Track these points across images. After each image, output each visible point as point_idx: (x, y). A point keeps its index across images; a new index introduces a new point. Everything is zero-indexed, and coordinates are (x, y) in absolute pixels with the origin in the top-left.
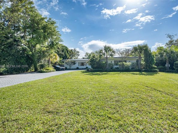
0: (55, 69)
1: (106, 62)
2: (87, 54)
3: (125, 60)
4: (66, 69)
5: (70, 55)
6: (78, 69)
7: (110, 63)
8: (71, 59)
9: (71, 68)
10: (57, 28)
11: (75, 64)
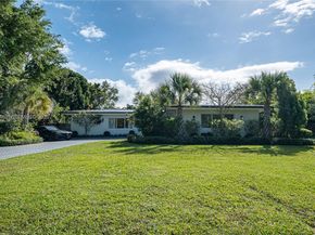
0: (41, 135)
1: (179, 119)
2: (139, 95)
3: (229, 113)
4: (75, 136)
5: (92, 99)
6: (107, 135)
7: (190, 119)
8: (94, 108)
9: (90, 134)
10: (46, 27)
11: (99, 122)
